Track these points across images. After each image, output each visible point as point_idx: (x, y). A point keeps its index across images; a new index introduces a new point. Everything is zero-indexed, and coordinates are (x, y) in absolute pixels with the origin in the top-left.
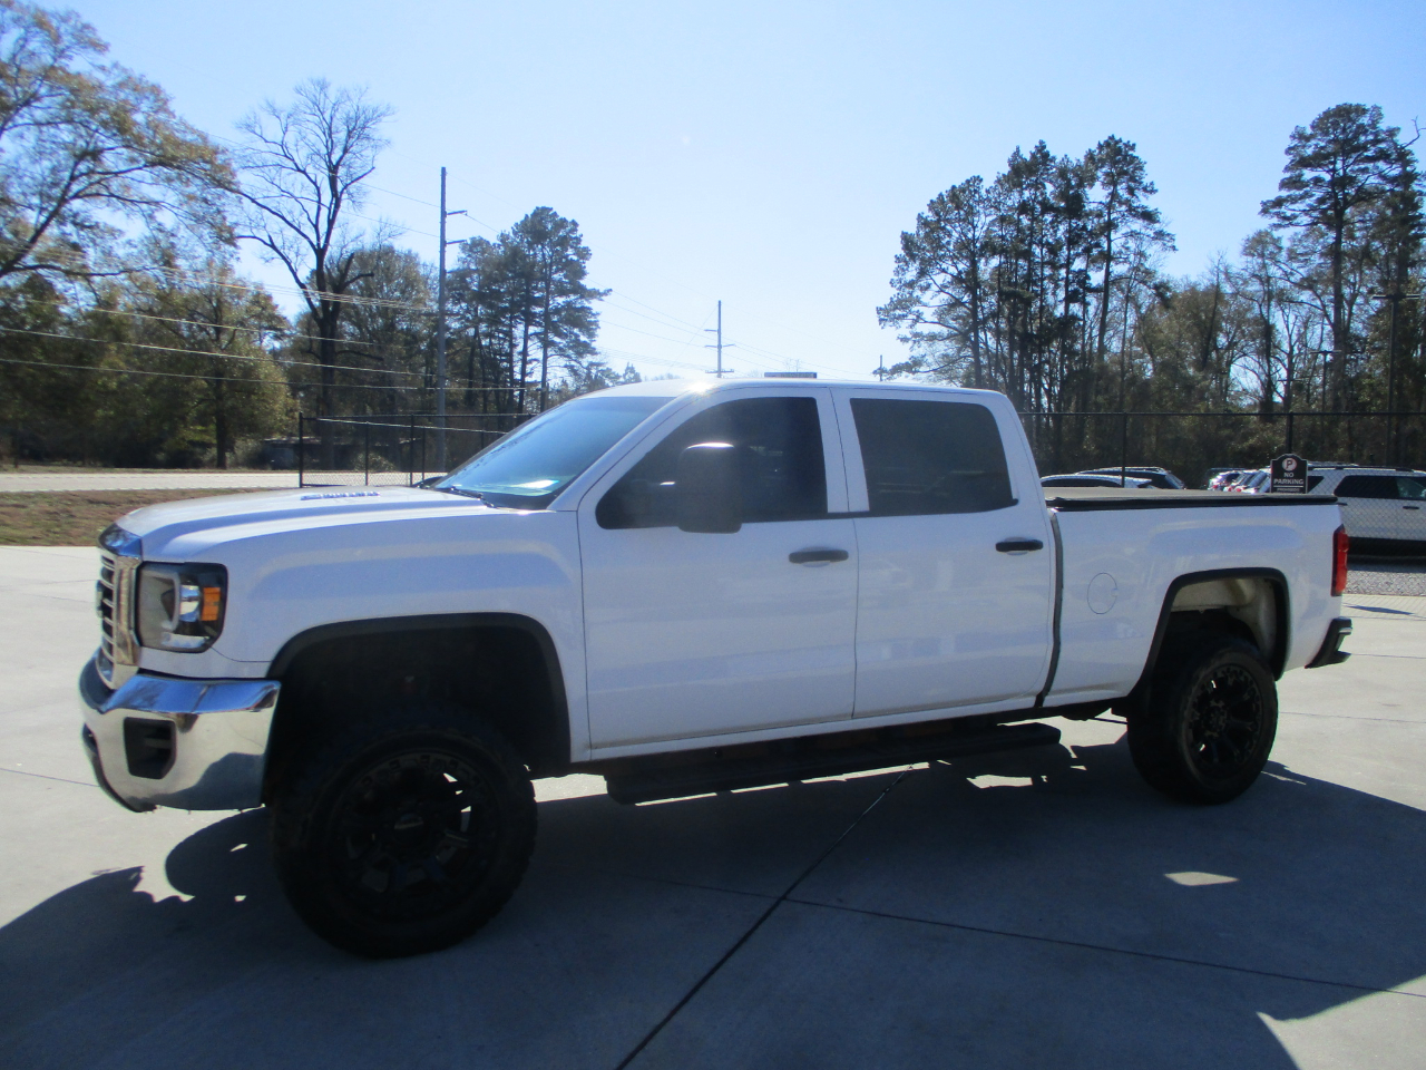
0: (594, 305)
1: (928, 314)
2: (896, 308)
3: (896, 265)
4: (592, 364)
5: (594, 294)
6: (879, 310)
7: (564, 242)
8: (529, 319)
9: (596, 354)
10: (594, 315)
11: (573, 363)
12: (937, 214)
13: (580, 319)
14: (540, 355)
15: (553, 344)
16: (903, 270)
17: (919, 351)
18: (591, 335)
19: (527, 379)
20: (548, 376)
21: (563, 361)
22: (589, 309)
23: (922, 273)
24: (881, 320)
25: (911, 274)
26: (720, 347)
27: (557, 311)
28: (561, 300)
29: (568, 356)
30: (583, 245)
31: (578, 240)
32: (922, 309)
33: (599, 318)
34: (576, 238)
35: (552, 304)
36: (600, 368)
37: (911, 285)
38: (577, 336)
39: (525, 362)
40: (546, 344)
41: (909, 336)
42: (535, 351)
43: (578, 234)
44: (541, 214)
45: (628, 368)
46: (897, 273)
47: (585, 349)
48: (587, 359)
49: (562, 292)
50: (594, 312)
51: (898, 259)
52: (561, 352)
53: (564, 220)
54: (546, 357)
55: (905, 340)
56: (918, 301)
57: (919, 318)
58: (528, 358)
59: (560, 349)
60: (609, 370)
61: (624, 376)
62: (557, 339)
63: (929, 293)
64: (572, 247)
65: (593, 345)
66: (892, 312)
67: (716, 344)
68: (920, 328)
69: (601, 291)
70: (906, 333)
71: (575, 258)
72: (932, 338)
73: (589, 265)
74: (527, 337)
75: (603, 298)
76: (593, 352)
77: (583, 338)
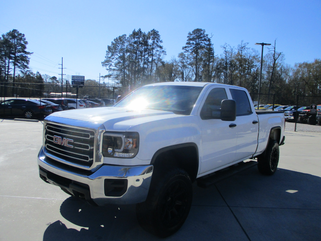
0: (29, 56)
1: (113, 64)
2: (106, 62)
3: (106, 53)
4: (28, 71)
5: (29, 53)
6: (102, 63)
7: (21, 39)
8: (10, 58)
9: (29, 68)
10: (28, 58)
11: (22, 70)
12: (116, 42)
13: (24, 59)
14: (13, 68)
15: (17, 65)
16: (108, 54)
17: (111, 73)
18: (28, 63)
19: (9, 73)
20: (15, 73)
21: (20, 69)
22: (27, 57)
23: (112, 55)
24: (103, 65)
25: (110, 55)
26: (62, 68)
27: (18, 57)
28: (19, 54)
29: (21, 68)
30: (26, 40)
31: (25, 39)
32: (112, 63)
33: (30, 59)
34: (24, 39)
35: (17, 55)
36: (30, 72)
37: (110, 58)
38: (23, 63)
39: (8, 69)
40: (15, 65)
41: (109, 69)
42: (11, 66)
43: (25, 38)
44: (15, 31)
45: (37, 72)
46: (107, 55)
47: (26, 67)
48: (26, 69)
49: (20, 52)
50: (29, 58)
51: (107, 52)
52: (19, 67)
53: (21, 34)
54: (15, 68)
55: (107, 69)
56: (111, 61)
57: (111, 65)
58: (9, 68)
59: (19, 66)
60: (32, 72)
61: (37, 74)
62: (18, 64)
63: (114, 60)
64: (23, 41)
65: (28, 66)
66: (105, 63)
67: (61, 68)
68: (111, 67)
69: (31, 53)
70: (108, 68)
71: (24, 43)
72: (114, 70)
73: (27, 46)
74: (9, 63)
75: (31, 54)
76: (28, 68)
77: (25, 64)
